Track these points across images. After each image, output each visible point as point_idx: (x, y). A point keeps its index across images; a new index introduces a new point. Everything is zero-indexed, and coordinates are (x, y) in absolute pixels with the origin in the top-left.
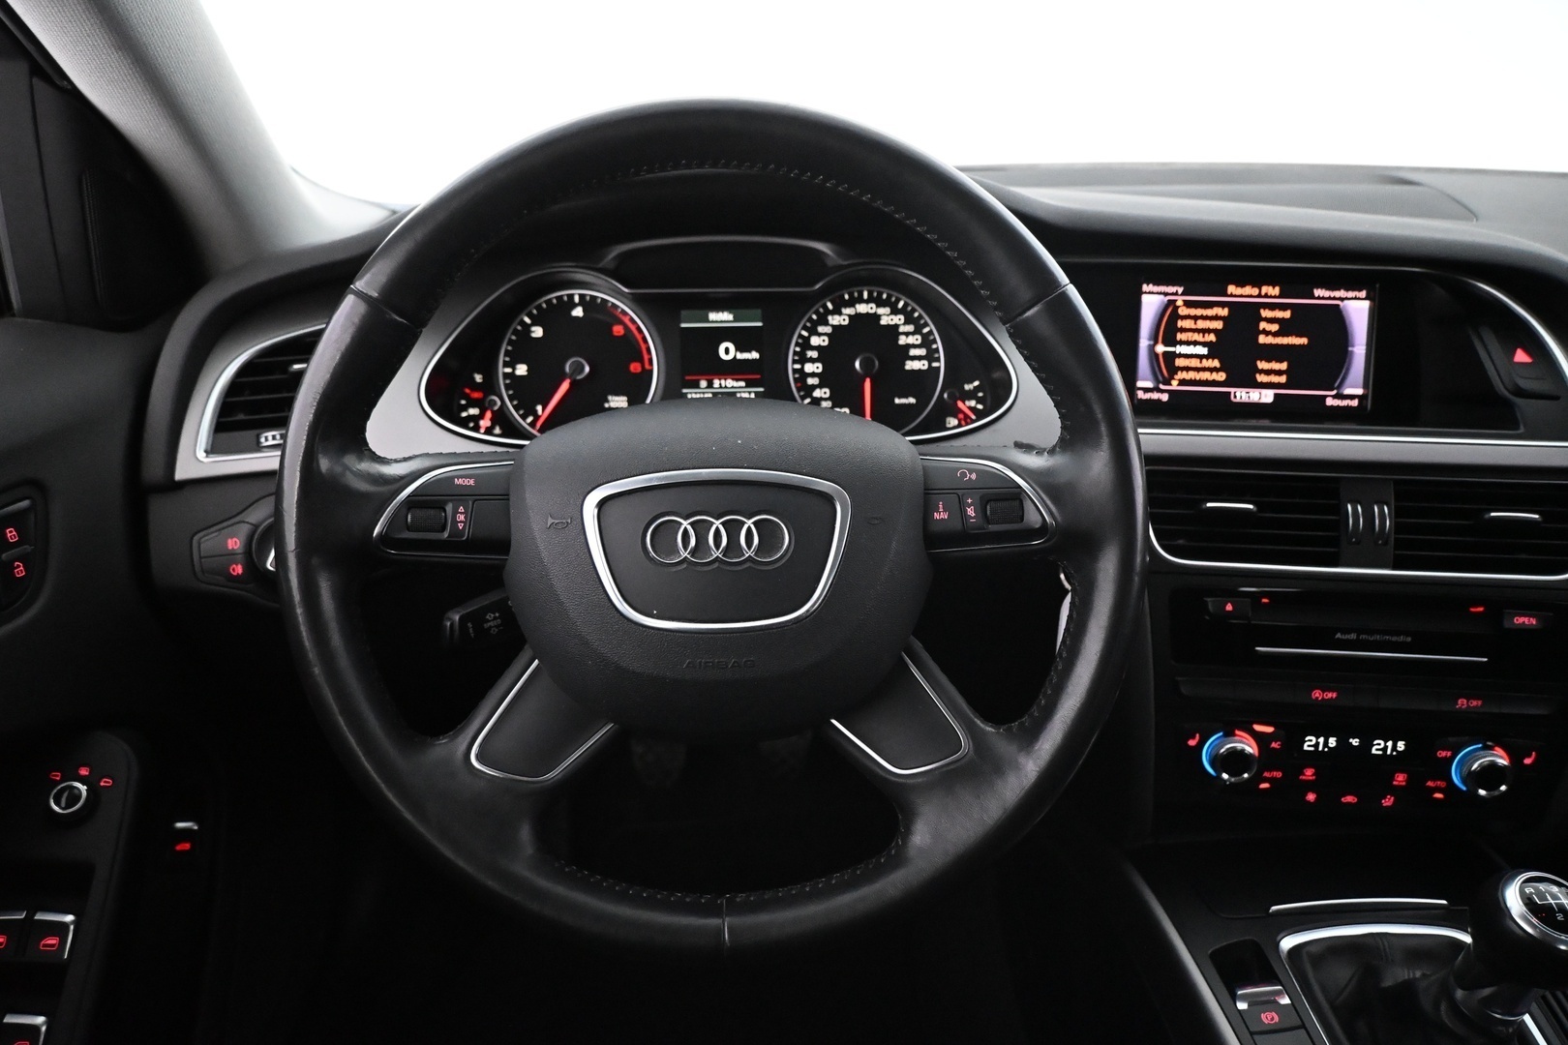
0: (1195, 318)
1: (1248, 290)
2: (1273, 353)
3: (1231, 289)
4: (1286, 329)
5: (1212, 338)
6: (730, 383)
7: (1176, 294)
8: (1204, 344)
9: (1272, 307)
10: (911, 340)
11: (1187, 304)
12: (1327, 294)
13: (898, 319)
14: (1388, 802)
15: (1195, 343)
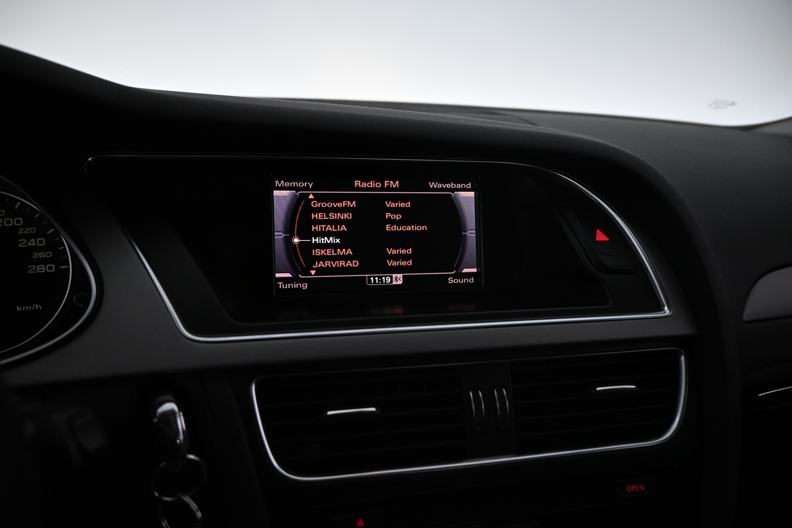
0: (327, 211)
1: (372, 184)
2: (400, 240)
3: (357, 183)
4: (408, 217)
5: (344, 228)
7: (307, 188)
8: (336, 235)
9: (395, 198)
10: (32, 243)
11: (318, 198)
12: (440, 186)
13: (15, 221)
15: (329, 234)
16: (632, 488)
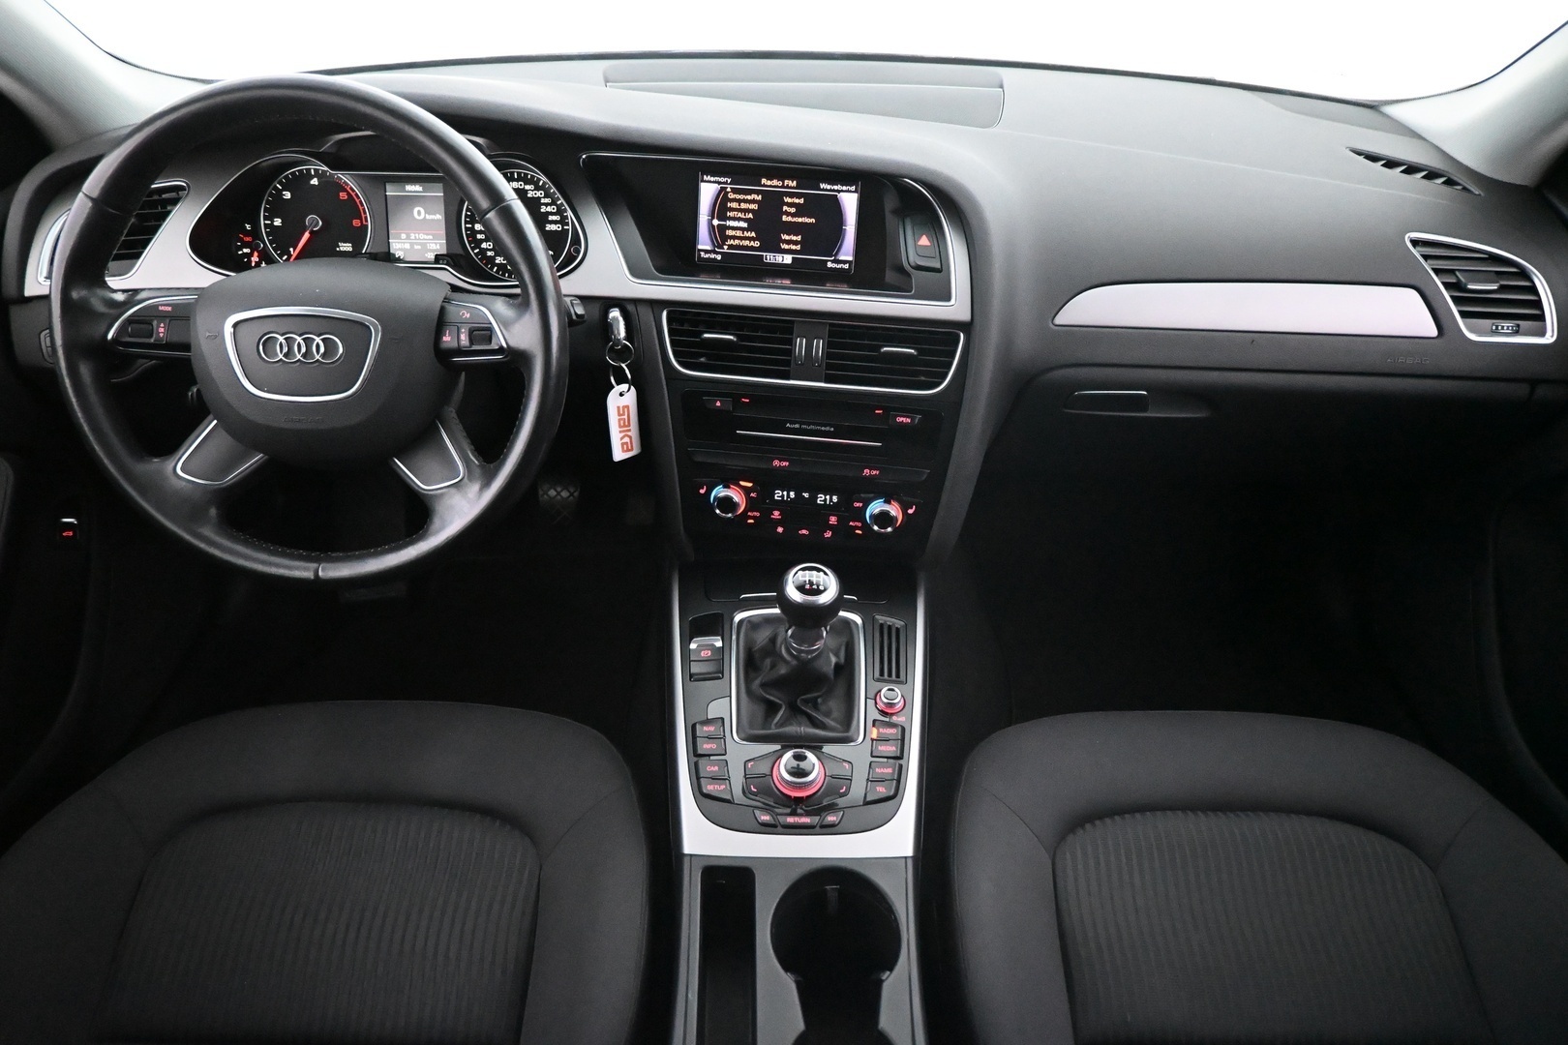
0: (739, 201)
1: (775, 182)
2: (792, 228)
3: (764, 181)
4: (801, 211)
5: (751, 216)
6: (422, 236)
7: (726, 183)
8: (745, 220)
9: (792, 195)
10: (549, 209)
11: (734, 191)
12: (829, 187)
13: (539, 194)
14: (828, 534)
15: (739, 219)
16: (901, 419)
